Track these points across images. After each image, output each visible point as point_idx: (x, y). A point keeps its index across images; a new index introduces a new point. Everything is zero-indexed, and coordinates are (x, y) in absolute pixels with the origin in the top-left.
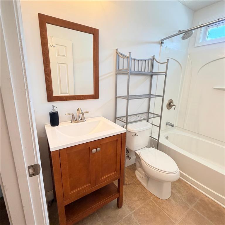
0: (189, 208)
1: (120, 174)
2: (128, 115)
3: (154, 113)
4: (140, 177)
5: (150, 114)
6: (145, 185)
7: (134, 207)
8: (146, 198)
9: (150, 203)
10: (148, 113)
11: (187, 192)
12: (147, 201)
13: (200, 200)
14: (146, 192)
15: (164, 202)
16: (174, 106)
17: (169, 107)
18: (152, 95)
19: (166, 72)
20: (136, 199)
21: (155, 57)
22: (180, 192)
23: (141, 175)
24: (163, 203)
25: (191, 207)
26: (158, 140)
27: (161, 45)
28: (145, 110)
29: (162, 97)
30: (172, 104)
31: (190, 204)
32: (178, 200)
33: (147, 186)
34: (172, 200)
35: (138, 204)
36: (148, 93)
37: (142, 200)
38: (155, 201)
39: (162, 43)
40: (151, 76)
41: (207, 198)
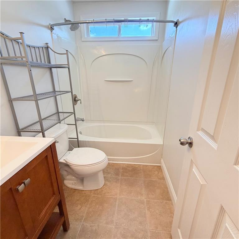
0: (119, 180)
1: (60, 193)
2: (42, 118)
3: (64, 111)
4: (73, 184)
5: (60, 114)
6: (80, 188)
7: (81, 215)
8: (87, 198)
9: (93, 200)
10: (58, 113)
11: (113, 169)
12: (90, 200)
13: (122, 169)
14: (85, 193)
15: (103, 189)
16: (80, 101)
17: (75, 102)
18: (56, 91)
19: (68, 64)
20: (79, 207)
21: (49, 45)
22: (109, 173)
23: (73, 181)
24: (102, 191)
25: (120, 177)
26: (78, 138)
27: (52, 32)
28: (54, 111)
29: (71, 93)
30: (77, 99)
31: (119, 176)
32: (110, 180)
33: (83, 186)
34: (107, 182)
35: (84, 210)
36: (51, 90)
37: (85, 203)
38: (96, 194)
39: (52, 29)
40: (50, 69)
41: (125, 165)
